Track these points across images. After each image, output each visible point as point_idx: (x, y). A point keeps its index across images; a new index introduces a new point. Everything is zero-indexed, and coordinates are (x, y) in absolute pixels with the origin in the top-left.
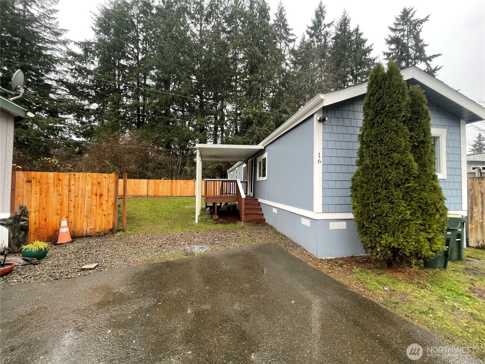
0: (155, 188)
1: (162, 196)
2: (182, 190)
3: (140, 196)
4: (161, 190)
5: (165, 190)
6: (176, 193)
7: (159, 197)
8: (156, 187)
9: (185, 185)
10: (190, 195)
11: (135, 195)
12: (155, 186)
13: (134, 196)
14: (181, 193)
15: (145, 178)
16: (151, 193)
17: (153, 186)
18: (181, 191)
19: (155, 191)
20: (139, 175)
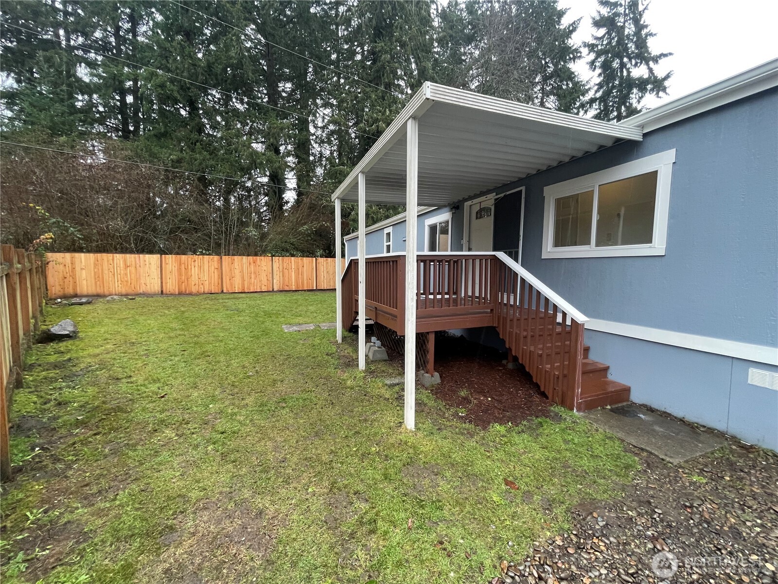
0: (180, 274)
1: (198, 294)
2: (246, 278)
3: (144, 294)
4: (194, 279)
5: (206, 278)
6: (231, 284)
7: (191, 294)
8: (183, 273)
9: (252, 266)
10: (264, 289)
11: (130, 291)
12: (179, 270)
13: (126, 295)
14: (243, 285)
15: (151, 252)
16: (171, 286)
17: (175, 270)
18: (243, 280)
19: (180, 283)
20: (136, 245)
